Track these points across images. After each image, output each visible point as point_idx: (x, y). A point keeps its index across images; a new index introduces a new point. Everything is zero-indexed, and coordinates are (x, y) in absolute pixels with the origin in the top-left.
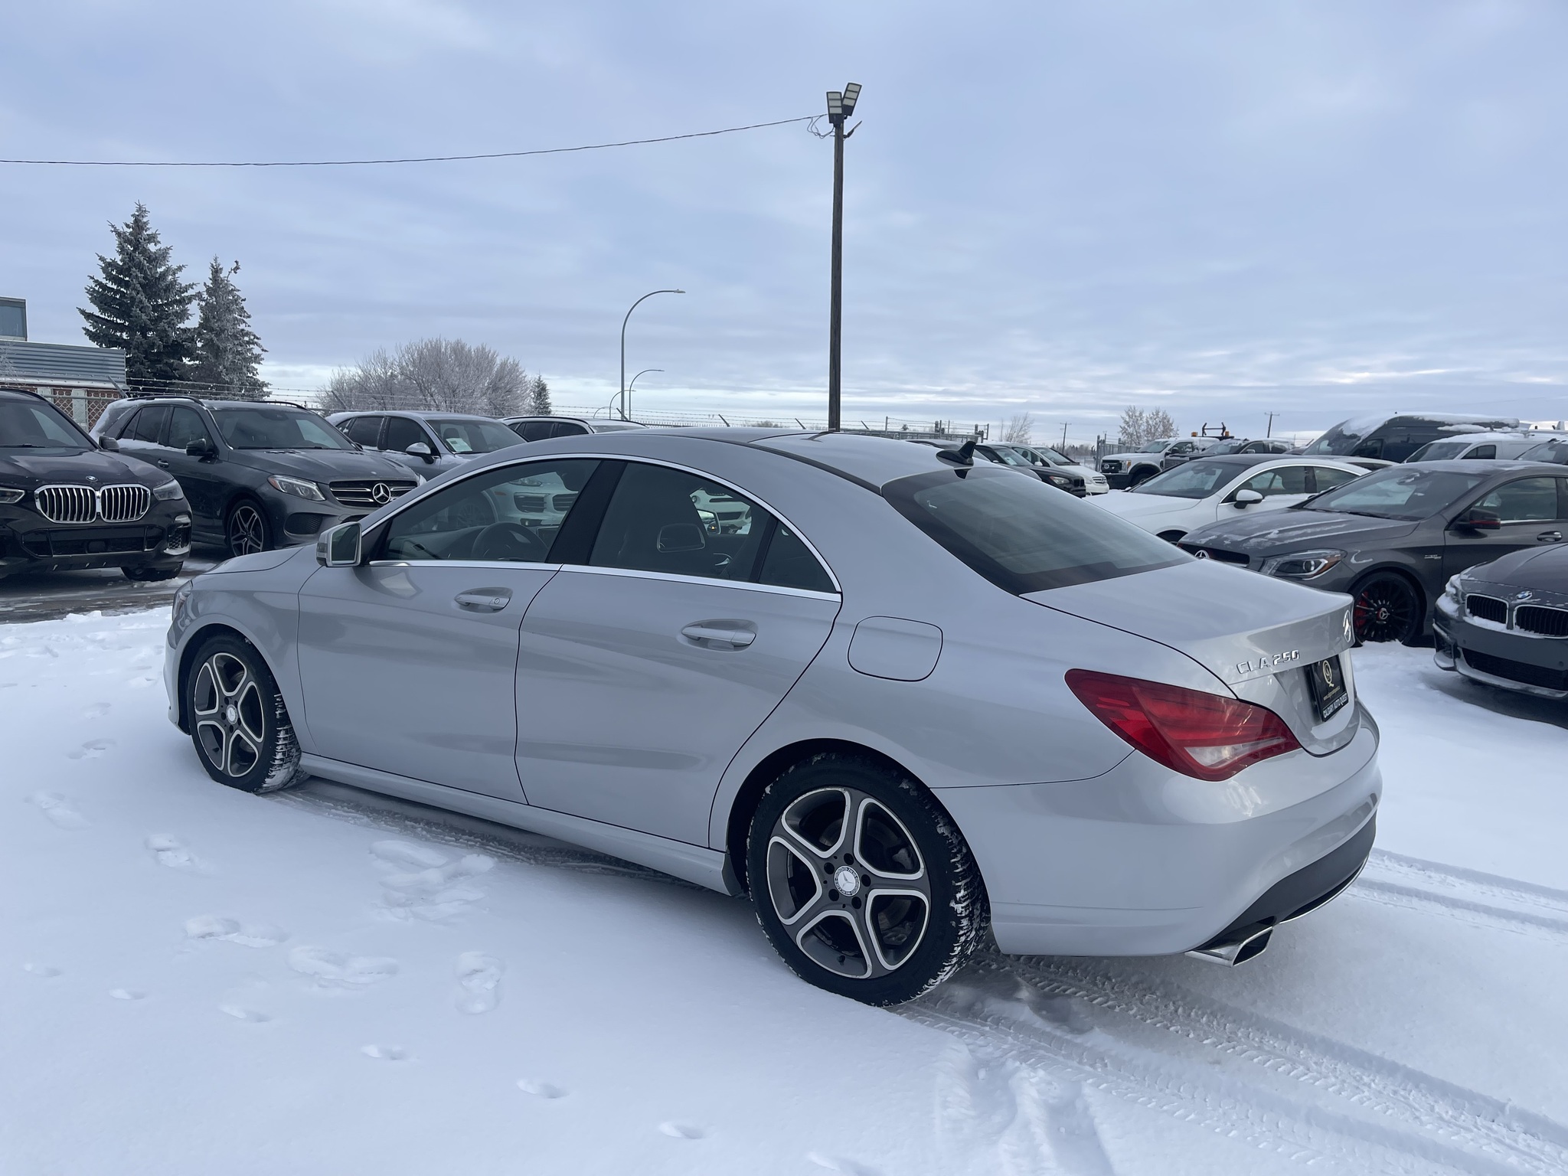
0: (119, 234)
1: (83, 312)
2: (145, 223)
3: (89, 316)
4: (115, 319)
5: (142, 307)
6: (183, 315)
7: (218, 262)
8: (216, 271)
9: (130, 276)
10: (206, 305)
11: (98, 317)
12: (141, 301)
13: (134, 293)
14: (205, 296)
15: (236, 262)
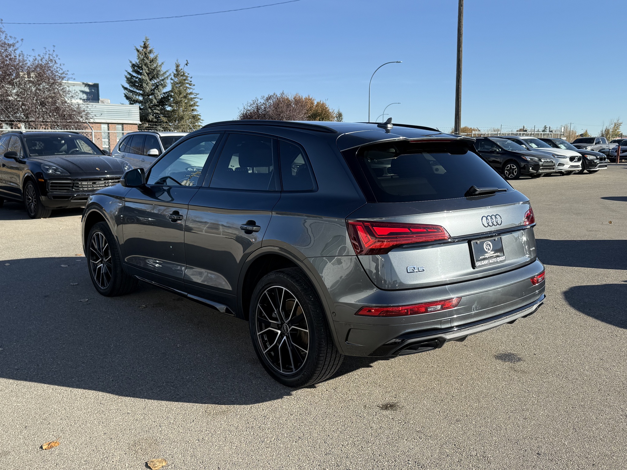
0: (138, 51)
1: (123, 87)
2: (148, 45)
3: (126, 89)
4: (136, 90)
5: (147, 83)
6: (164, 86)
7: (178, 61)
8: (178, 66)
9: (142, 69)
10: (173, 82)
11: (129, 89)
12: (147, 81)
13: (144, 77)
14: (173, 78)
15: (187, 61)
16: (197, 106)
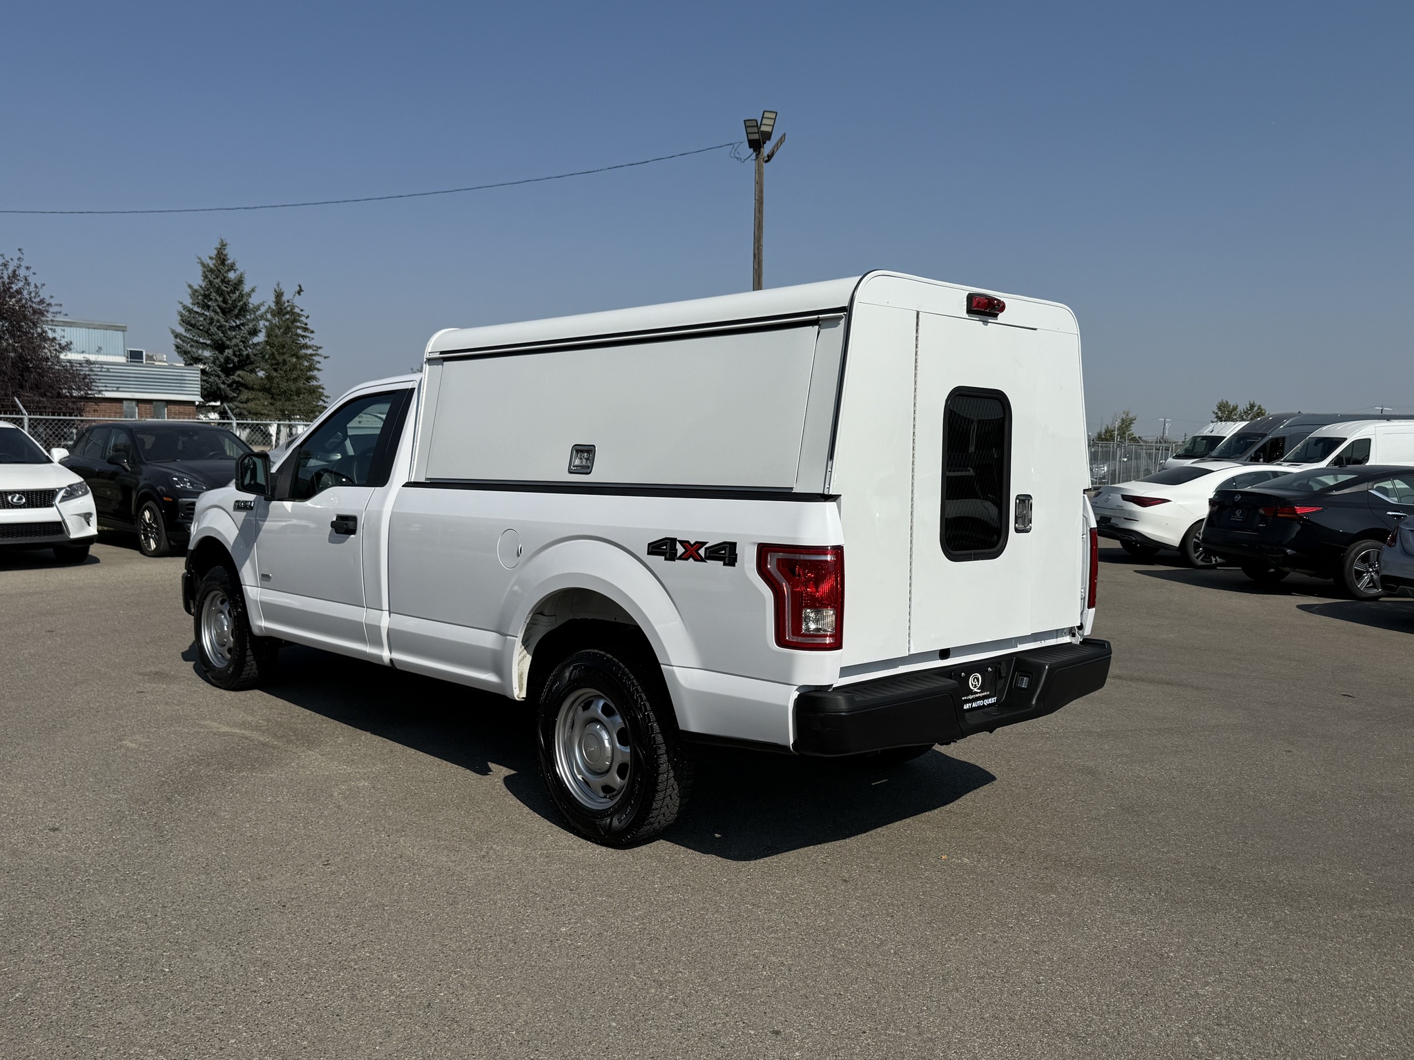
1: (173, 332)
2: (225, 255)
3: (177, 336)
4: (199, 338)
5: (219, 326)
6: (254, 332)
7: (281, 286)
8: (279, 295)
9: (211, 300)
10: (270, 325)
11: (186, 337)
12: (218, 321)
14: (269, 316)
15: (300, 286)
16: (319, 370)
